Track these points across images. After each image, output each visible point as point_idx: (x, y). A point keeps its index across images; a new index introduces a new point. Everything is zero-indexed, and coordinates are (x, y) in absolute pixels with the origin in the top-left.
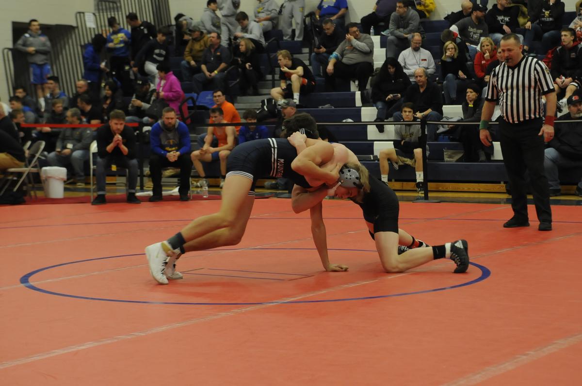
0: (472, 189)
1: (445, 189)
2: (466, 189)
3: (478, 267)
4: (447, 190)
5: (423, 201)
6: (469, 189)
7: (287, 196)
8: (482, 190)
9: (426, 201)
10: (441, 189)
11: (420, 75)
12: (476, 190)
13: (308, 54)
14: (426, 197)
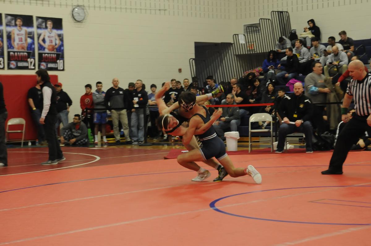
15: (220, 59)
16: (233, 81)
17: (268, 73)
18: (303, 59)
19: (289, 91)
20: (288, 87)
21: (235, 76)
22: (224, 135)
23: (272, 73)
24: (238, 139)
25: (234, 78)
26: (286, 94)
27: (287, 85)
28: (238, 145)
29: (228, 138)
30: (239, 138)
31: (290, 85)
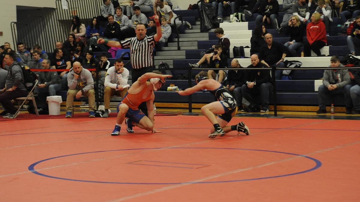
0: (303, 109)
1: (286, 110)
2: (299, 110)
3: (313, 160)
4: (288, 110)
5: (274, 117)
6: (302, 109)
7: (188, 114)
8: (310, 110)
9: (276, 117)
10: (284, 109)
11: (270, 37)
12: (306, 110)
13: (200, 26)
14: (276, 115)
15: (43, 24)
16: (58, 45)
17: (91, 39)
18: (124, 26)
19: (111, 57)
20: (111, 53)
21: (60, 40)
22: (46, 99)
23: (95, 39)
24: (61, 104)
25: (59, 42)
26: (108, 60)
27: (109, 51)
28: (61, 109)
29: (50, 102)
30: (61, 102)
31: (112, 51)
